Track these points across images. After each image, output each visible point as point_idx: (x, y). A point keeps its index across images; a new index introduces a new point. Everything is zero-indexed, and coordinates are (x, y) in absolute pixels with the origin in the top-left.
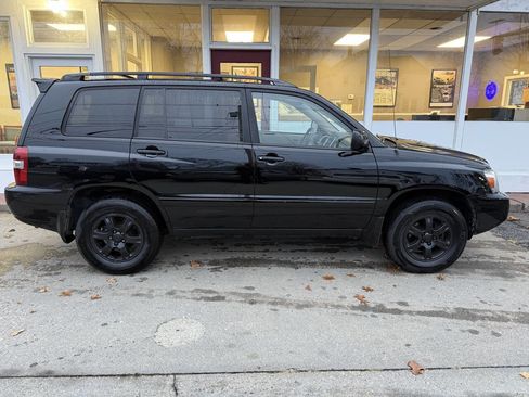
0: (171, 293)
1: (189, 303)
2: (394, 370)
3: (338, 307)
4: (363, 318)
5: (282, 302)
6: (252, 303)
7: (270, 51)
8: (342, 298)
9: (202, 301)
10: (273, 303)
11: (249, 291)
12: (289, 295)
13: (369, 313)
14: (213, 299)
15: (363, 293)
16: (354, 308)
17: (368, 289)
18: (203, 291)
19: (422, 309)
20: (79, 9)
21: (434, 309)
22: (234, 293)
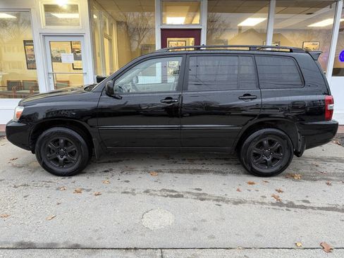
0: (147, 192)
1: (160, 199)
2: (311, 249)
3: (262, 203)
4: (281, 211)
5: (223, 200)
6: (202, 200)
7: (200, 30)
8: (264, 197)
9: (168, 198)
10: (217, 200)
11: (199, 192)
12: (226, 195)
13: (284, 208)
14: (175, 196)
15: (277, 194)
16: (273, 204)
17: (280, 191)
18: (167, 191)
19: (321, 206)
20: (75, 3)
21: (330, 206)
22: (189, 193)
